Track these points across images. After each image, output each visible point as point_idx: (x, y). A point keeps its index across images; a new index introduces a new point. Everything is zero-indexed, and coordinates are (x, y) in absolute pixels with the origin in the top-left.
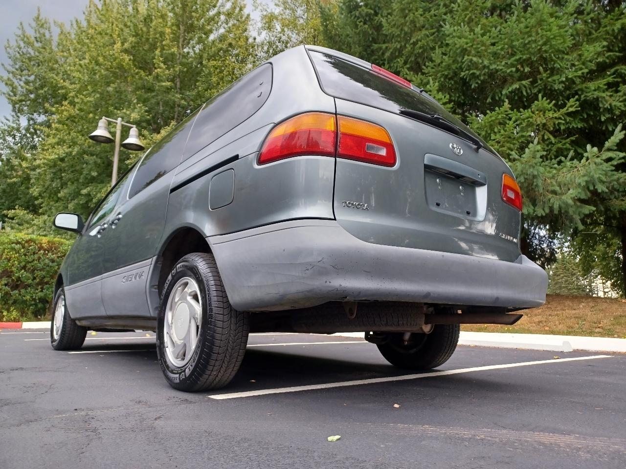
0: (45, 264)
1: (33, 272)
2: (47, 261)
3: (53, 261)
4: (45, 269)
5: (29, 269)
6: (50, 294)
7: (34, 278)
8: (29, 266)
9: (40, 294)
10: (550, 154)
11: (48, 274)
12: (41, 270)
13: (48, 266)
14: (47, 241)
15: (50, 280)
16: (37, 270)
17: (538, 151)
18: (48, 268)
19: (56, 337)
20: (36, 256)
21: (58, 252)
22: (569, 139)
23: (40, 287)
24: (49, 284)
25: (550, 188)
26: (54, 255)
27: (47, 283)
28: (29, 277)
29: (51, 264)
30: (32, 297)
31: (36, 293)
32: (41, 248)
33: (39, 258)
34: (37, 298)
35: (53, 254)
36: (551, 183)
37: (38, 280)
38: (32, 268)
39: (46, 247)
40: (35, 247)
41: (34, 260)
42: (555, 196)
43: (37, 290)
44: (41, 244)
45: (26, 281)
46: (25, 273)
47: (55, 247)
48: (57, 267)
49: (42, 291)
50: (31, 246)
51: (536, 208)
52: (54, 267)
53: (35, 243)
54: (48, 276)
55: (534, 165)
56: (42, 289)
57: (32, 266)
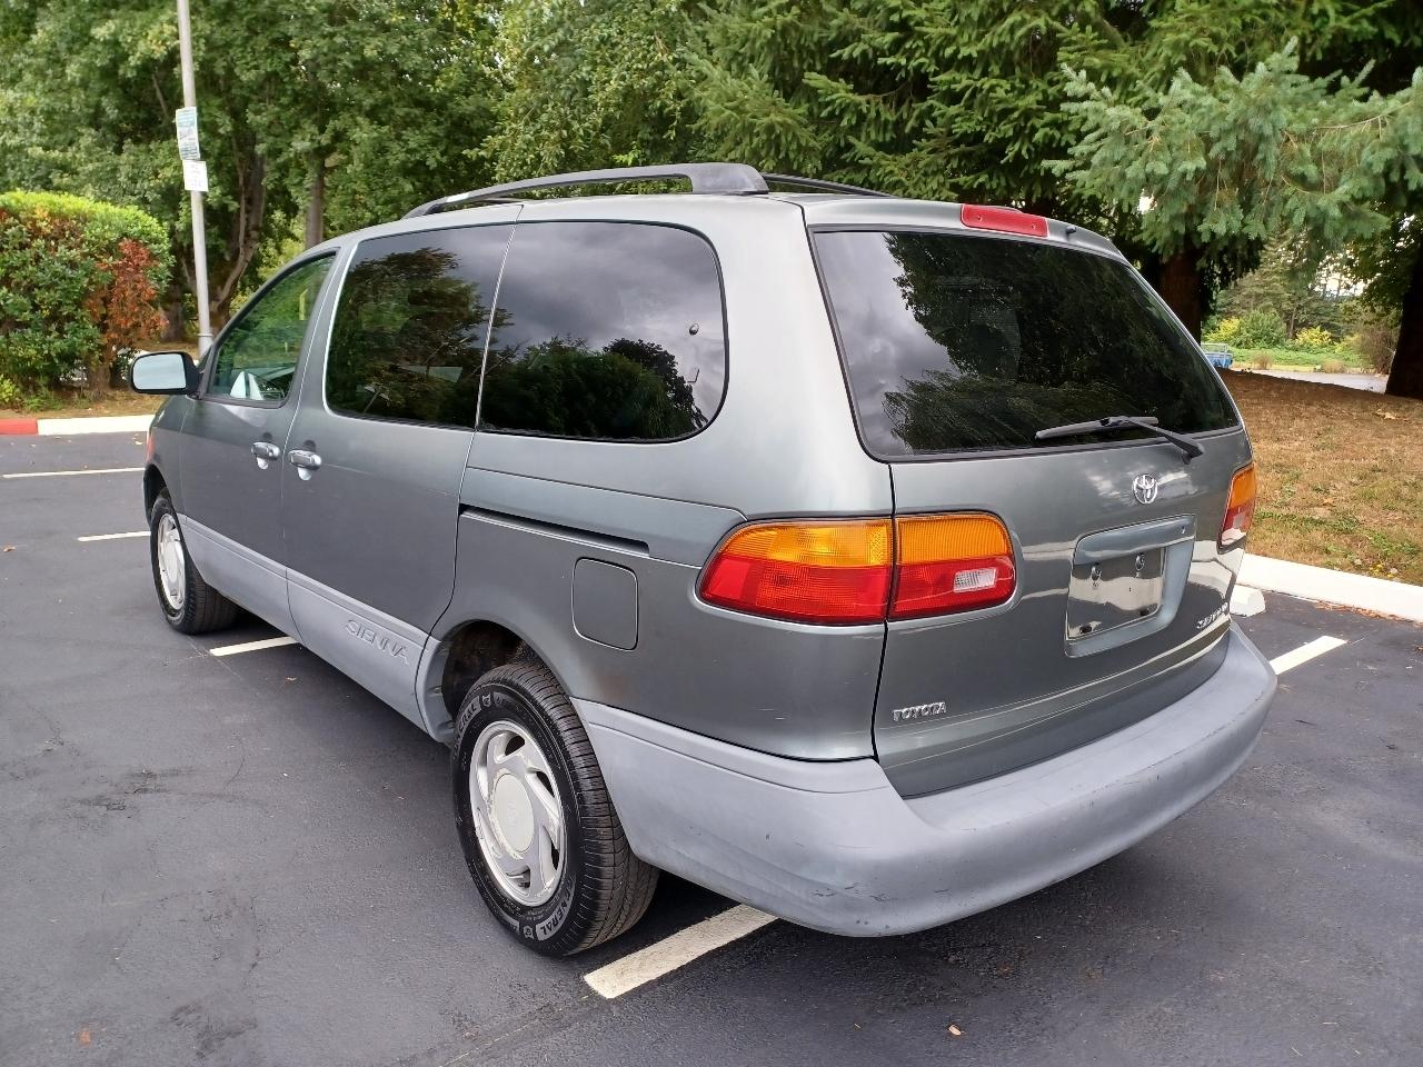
0: (55, 274)
1: (29, 290)
2: (58, 267)
3: (72, 265)
4: (57, 284)
5: (18, 284)
6: (82, 345)
7: (36, 307)
8: (16, 276)
9: (58, 343)
10: (1314, 47)
11: (67, 298)
12: (48, 288)
13: (64, 278)
14: (46, 214)
15: (76, 310)
16: (39, 288)
17: (1288, 72)
18: (64, 285)
19: (174, 603)
20: (28, 253)
21: (82, 241)
22: (1372, 7)
23: (53, 327)
24: (77, 321)
25: (1296, 169)
26: (73, 251)
27: (70, 318)
28: (22, 303)
29: (69, 272)
30: (40, 351)
31: (50, 342)
32: (36, 233)
33: (38, 259)
34: (53, 354)
35: (70, 248)
36: (1300, 150)
37: (46, 313)
38: (25, 283)
39: (48, 231)
40: (20, 230)
41: (24, 263)
42: (1300, 190)
43: (50, 333)
44: (34, 221)
45: (16, 313)
46: (11, 295)
47: (70, 228)
48: (87, 280)
49: (61, 337)
50: (10, 227)
51: (1249, 217)
52: (78, 281)
53: (16, 216)
54: (68, 302)
55: (1270, 106)
56: (60, 330)
57: (25, 278)
